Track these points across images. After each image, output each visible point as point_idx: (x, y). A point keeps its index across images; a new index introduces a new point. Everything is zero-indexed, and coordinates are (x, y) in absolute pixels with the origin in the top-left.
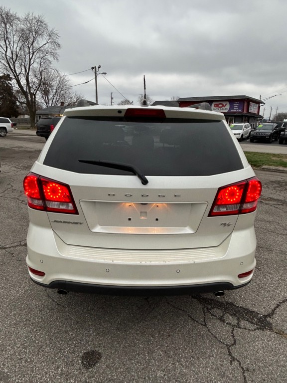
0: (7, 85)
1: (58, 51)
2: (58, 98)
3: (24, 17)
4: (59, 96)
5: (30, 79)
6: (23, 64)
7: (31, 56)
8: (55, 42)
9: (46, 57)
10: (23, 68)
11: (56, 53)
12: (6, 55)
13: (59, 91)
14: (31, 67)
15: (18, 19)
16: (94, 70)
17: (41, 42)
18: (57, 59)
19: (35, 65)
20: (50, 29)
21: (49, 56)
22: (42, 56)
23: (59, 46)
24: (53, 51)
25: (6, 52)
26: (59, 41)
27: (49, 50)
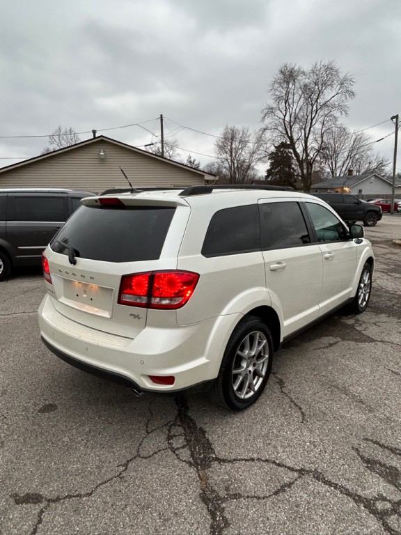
0: (287, 154)
1: (349, 102)
2: (350, 164)
3: (310, 69)
4: (352, 162)
5: (308, 144)
6: (304, 127)
7: (313, 116)
8: (347, 91)
9: (332, 113)
10: (303, 131)
11: (346, 106)
12: (284, 120)
13: (352, 155)
14: (312, 129)
15: (304, 73)
16: (394, 120)
17: (328, 94)
18: (346, 113)
19: (318, 126)
20: (342, 76)
21: (335, 112)
22: (326, 112)
23: (352, 94)
24: (341, 104)
25: (285, 116)
26: (353, 88)
27: (337, 103)
